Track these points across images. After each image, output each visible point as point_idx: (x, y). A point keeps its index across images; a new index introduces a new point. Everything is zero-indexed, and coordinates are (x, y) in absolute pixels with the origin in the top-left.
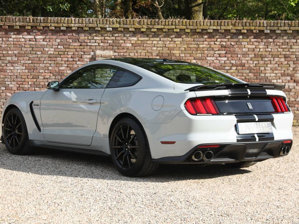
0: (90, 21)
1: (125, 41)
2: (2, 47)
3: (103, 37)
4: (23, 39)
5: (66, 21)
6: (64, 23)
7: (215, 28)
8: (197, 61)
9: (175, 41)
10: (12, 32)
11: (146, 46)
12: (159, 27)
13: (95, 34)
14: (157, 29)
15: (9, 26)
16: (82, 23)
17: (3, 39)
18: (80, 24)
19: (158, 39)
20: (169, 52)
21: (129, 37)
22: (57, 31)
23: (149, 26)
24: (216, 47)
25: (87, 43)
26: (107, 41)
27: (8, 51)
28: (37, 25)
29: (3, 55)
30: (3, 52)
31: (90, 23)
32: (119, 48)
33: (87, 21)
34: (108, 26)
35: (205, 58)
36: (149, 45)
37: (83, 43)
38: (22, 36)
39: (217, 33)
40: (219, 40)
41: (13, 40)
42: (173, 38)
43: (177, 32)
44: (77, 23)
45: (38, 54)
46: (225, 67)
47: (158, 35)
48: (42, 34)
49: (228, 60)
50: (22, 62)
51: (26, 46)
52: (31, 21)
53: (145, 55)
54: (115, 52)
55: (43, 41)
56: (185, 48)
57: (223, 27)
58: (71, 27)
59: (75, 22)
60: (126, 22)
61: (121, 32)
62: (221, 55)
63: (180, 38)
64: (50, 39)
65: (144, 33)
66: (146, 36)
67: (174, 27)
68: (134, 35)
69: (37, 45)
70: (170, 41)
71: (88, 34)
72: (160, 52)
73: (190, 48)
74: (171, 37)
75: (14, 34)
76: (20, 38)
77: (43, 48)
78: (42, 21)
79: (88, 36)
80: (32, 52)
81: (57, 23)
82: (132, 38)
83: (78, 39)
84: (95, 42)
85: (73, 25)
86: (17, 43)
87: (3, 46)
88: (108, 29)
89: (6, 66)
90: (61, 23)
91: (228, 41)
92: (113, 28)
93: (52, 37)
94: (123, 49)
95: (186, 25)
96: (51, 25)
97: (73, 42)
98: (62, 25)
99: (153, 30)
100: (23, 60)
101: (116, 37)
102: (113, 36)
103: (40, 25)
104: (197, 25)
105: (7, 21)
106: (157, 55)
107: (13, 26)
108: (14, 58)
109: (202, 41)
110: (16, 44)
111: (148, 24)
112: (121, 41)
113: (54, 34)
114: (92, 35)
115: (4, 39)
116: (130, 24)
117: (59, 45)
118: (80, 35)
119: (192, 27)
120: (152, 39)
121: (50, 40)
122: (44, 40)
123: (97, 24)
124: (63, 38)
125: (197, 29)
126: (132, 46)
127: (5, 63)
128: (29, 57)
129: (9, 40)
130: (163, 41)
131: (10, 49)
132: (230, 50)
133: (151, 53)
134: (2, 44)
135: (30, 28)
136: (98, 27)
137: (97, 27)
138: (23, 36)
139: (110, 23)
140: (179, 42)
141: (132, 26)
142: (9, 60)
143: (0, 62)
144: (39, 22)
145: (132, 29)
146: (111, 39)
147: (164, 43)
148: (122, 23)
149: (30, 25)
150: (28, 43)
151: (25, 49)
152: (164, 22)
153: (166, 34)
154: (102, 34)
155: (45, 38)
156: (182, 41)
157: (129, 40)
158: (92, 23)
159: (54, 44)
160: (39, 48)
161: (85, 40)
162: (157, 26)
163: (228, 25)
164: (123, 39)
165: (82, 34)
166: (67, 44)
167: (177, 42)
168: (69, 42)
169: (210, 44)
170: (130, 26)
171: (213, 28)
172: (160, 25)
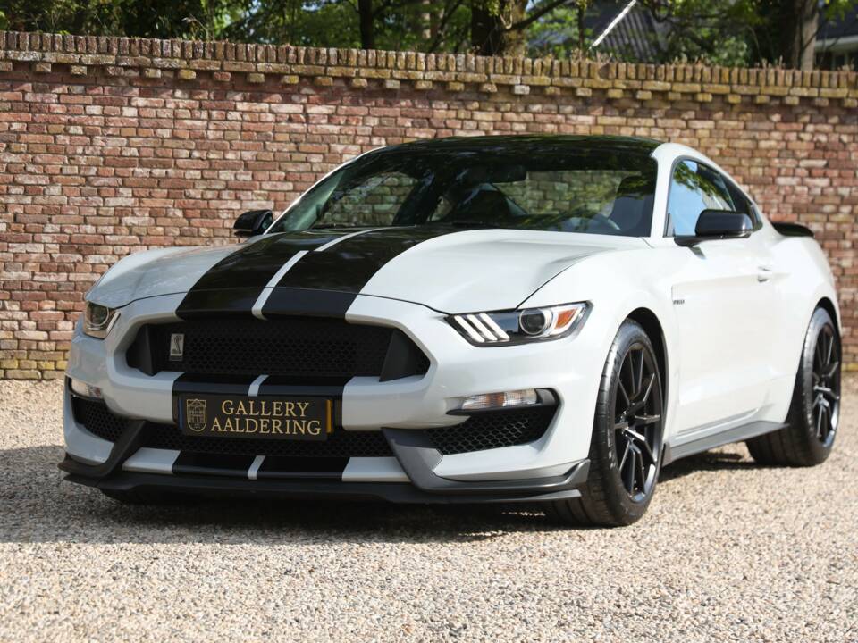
0: (468, 64)
1: (562, 126)
2: (208, 138)
3: (500, 114)
4: (270, 115)
5: (401, 64)
6: (396, 67)
7: (805, 92)
8: (752, 187)
9: (695, 130)
10: (238, 91)
12: (659, 86)
13: (476, 105)
14: (654, 92)
15: (234, 74)
16: (447, 70)
17: (210, 115)
18: (441, 73)
19: (650, 122)
21: (573, 113)
22: (378, 92)
23: (631, 82)
24: (802, 148)
25: (453, 129)
26: (509, 125)
27: (225, 151)
28: (318, 72)
29: (210, 165)
30: (211, 156)
31: (468, 70)
33: (460, 64)
34: (519, 82)
35: (771, 179)
37: (443, 131)
38: (267, 105)
39: (805, 108)
40: (810, 128)
41: (239, 118)
42: (690, 119)
43: (702, 103)
44: (431, 70)
45: (312, 163)
46: (822, 205)
47: (651, 109)
48: (325, 101)
49: (831, 184)
50: (267, 186)
51: (280, 137)
52: (302, 61)
55: (329, 122)
56: (721, 149)
57: (826, 92)
58: (417, 81)
59: (426, 65)
60: (568, 69)
61: (552, 98)
62: (814, 172)
63: (709, 119)
64: (348, 116)
65: (615, 104)
66: (617, 113)
67: (697, 87)
68: (584, 108)
69: (311, 133)
70: (682, 129)
71: (459, 103)
73: (735, 149)
74: (686, 117)
75: (244, 100)
76: (262, 112)
77: (328, 144)
78: (334, 61)
79: (457, 110)
80: (296, 157)
81: (376, 67)
82: (581, 118)
84: (478, 129)
85: (420, 75)
86: (252, 126)
87: (211, 134)
88: (518, 90)
89: (219, 198)
90: (387, 67)
91: (834, 132)
92: (532, 87)
93: (355, 109)
95: (730, 84)
96: (358, 73)
97: (413, 126)
98: (391, 73)
99: (640, 95)
100: (270, 180)
101: (535, 114)
102: (526, 110)
103: (326, 71)
104: (758, 83)
105: (229, 56)
107: (245, 75)
108: (241, 174)
109: (766, 131)
110: (249, 131)
111: (627, 78)
112: (550, 127)
113: (361, 101)
114: (470, 107)
115: (215, 114)
116: (580, 75)
117: (373, 134)
118: (434, 106)
119: (745, 90)
120: (635, 122)
121: (350, 118)
122: (330, 119)
123: (488, 74)
124: (386, 114)
125: (760, 94)
127: (214, 190)
128: (287, 173)
129: (229, 117)
130: (664, 129)
131: (231, 145)
132: (837, 159)
134: (207, 129)
135: (295, 80)
136: (491, 83)
137: (489, 81)
138: (272, 105)
139: (523, 71)
140: (706, 133)
141: (587, 82)
142: (227, 181)
143: (201, 186)
144: (324, 62)
145: (584, 92)
146: (522, 120)
147: (666, 133)
148: (557, 72)
149: (300, 72)
150: (284, 126)
151: (274, 147)
152: (673, 73)
153: (672, 109)
154: (496, 103)
155: (336, 113)
156: (716, 128)
157: (570, 125)
158: (473, 69)
159: (359, 133)
160: (315, 143)
161: (448, 122)
162: (654, 82)
163: (839, 85)
164: (555, 121)
165: (442, 102)
166: (399, 131)
167: (700, 132)
168: (403, 126)
169: (786, 138)
170: (581, 80)
171: (800, 94)
172: (660, 81)
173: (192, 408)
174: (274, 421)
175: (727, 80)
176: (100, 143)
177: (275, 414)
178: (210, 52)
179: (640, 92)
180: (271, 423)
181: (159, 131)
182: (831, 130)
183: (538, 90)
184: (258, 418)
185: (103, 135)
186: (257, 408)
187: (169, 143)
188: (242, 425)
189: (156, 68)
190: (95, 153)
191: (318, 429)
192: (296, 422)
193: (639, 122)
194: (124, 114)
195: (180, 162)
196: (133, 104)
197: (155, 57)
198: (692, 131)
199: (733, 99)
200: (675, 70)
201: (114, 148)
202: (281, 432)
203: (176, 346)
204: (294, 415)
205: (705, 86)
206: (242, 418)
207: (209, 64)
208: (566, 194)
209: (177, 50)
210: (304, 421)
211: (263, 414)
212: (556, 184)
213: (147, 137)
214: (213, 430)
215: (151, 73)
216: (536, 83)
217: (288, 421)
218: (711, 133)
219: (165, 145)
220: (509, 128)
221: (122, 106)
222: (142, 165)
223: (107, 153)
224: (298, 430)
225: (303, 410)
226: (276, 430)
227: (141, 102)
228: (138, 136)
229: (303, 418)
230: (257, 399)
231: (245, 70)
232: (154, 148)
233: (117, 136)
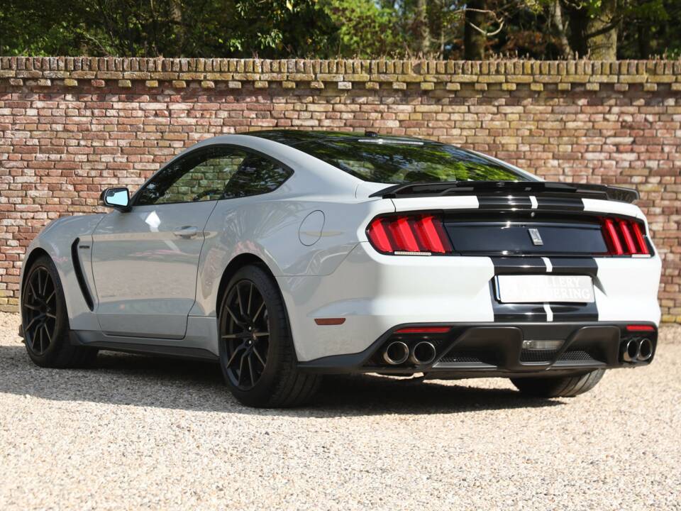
0: (298, 66)
1: (384, 114)
2: (92, 130)
3: (331, 106)
4: (140, 111)
5: (241, 68)
6: (236, 71)
7: (605, 79)
8: (561, 161)
9: (505, 114)
10: (114, 94)
11: (435, 126)
12: (467, 78)
13: (310, 99)
14: (461, 84)
15: (107, 81)
16: (280, 72)
17: (93, 113)
18: (275, 75)
21: (394, 103)
22: (220, 91)
23: (440, 76)
24: (609, 128)
25: (291, 119)
26: (339, 114)
27: (105, 140)
28: (172, 77)
29: (94, 151)
30: (94, 144)
31: (298, 71)
33: (291, 67)
34: (342, 80)
35: (580, 155)
36: (441, 124)
37: (283, 120)
38: (138, 104)
40: (616, 110)
41: (116, 114)
42: (500, 105)
43: (510, 92)
44: (267, 72)
45: (174, 148)
46: (631, 176)
47: (464, 98)
48: (184, 99)
49: (639, 159)
50: (138, 166)
51: (148, 129)
52: (160, 69)
55: (188, 116)
56: (530, 130)
58: (254, 82)
59: (262, 69)
60: (384, 67)
61: (373, 91)
62: (621, 148)
63: (518, 105)
64: (204, 110)
65: (430, 94)
68: (404, 98)
69: (173, 125)
70: (493, 114)
71: (295, 98)
72: (469, 141)
73: (544, 129)
74: (496, 104)
75: (120, 100)
76: (133, 109)
77: (188, 133)
78: (185, 68)
79: (294, 103)
80: (161, 143)
81: (221, 71)
82: (401, 107)
83: (270, 111)
84: (312, 118)
85: (257, 77)
86: (126, 120)
87: (94, 128)
89: (101, 176)
90: (229, 71)
91: (640, 112)
92: (353, 83)
93: (209, 105)
95: (532, 74)
96: (205, 77)
97: (257, 117)
98: (233, 76)
99: (450, 87)
100: (141, 162)
101: (360, 104)
102: (353, 102)
103: (179, 76)
104: (559, 73)
105: (102, 67)
107: (116, 81)
108: (118, 157)
109: (573, 114)
110: (124, 124)
111: (437, 73)
112: (374, 115)
113: (213, 99)
114: (304, 101)
115: (96, 111)
116: (395, 73)
117: (224, 125)
118: (274, 101)
119: (546, 79)
120: (450, 109)
121: (205, 112)
122: (189, 113)
123: (315, 74)
124: (234, 108)
125: (561, 82)
126: (401, 126)
127: (97, 169)
128: (155, 156)
129: (108, 114)
130: (477, 114)
131: (110, 135)
132: (643, 136)
134: (91, 123)
135: (156, 84)
136: (318, 81)
137: (316, 79)
138: (141, 104)
139: (346, 71)
141: (401, 77)
142: (107, 163)
143: (87, 167)
144: (178, 69)
146: (350, 110)
147: (478, 118)
149: (157, 77)
150: (152, 120)
151: (144, 136)
152: (479, 67)
154: (327, 97)
155: (193, 109)
156: (524, 112)
158: (303, 70)
159: (212, 124)
160: (177, 132)
161: (286, 114)
164: (378, 110)
165: (281, 98)
166: (245, 122)
167: (510, 116)
168: (249, 118)
169: (592, 119)
171: (600, 81)
172: (467, 74)
175: (530, 72)
176: (10, 136)
178: (87, 65)
181: (54, 126)
182: (637, 111)
185: (12, 130)
187: (61, 135)
189: (46, 79)
190: (7, 144)
193: (453, 109)
194: (28, 113)
195: (71, 149)
196: (34, 106)
197: (45, 70)
198: (503, 115)
200: (481, 65)
201: (21, 139)
205: (509, 77)
207: (86, 74)
209: (62, 64)
213: (45, 131)
215: (42, 82)
218: (520, 116)
219: (59, 136)
221: (26, 108)
222: (41, 152)
223: (15, 143)
227: (39, 104)
228: (37, 130)
231: (115, 78)
232: (51, 139)
233: (22, 130)
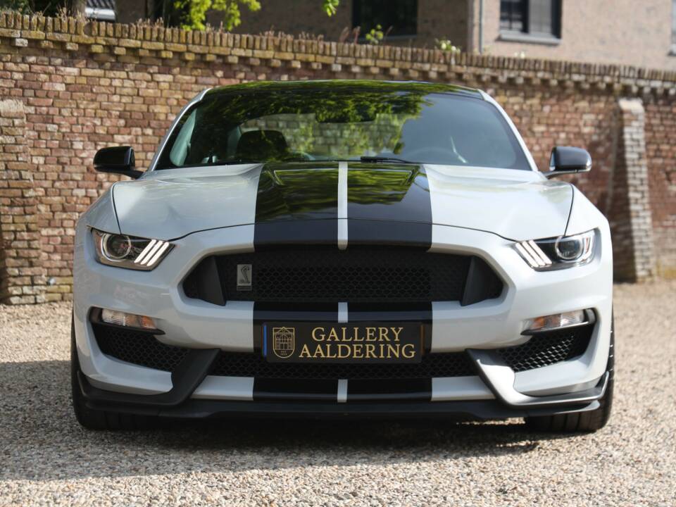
19: (123, 75)
20: (144, 108)
32: (39, 93)
39: (241, 66)
53: (95, 114)
54: (28, 104)
57: (258, 53)
66: (97, 66)
67: (161, 45)
88: (19, 42)
94: (47, 97)
106: (120, 117)
133: (108, 110)
140: (166, 86)
145: (72, 46)
148: (50, 28)
153: (140, 64)
157: (59, 75)
162: (128, 40)
163: (267, 49)
170: (69, 36)
173: (278, 336)
174: (367, 346)
177: (368, 340)
179: (117, 48)
180: (365, 348)
183: (34, 43)
184: (351, 344)
186: (350, 334)
188: (334, 351)
191: (413, 353)
192: (390, 347)
199: (190, 57)
202: (375, 356)
203: (244, 276)
204: (388, 339)
206: (334, 344)
208: (56, 134)
210: (398, 345)
211: (356, 340)
212: (48, 125)
214: (301, 356)
216: (34, 37)
217: (382, 346)
220: (10, 77)
224: (392, 354)
225: (397, 334)
226: (370, 354)
229: (397, 342)
230: (350, 325)
